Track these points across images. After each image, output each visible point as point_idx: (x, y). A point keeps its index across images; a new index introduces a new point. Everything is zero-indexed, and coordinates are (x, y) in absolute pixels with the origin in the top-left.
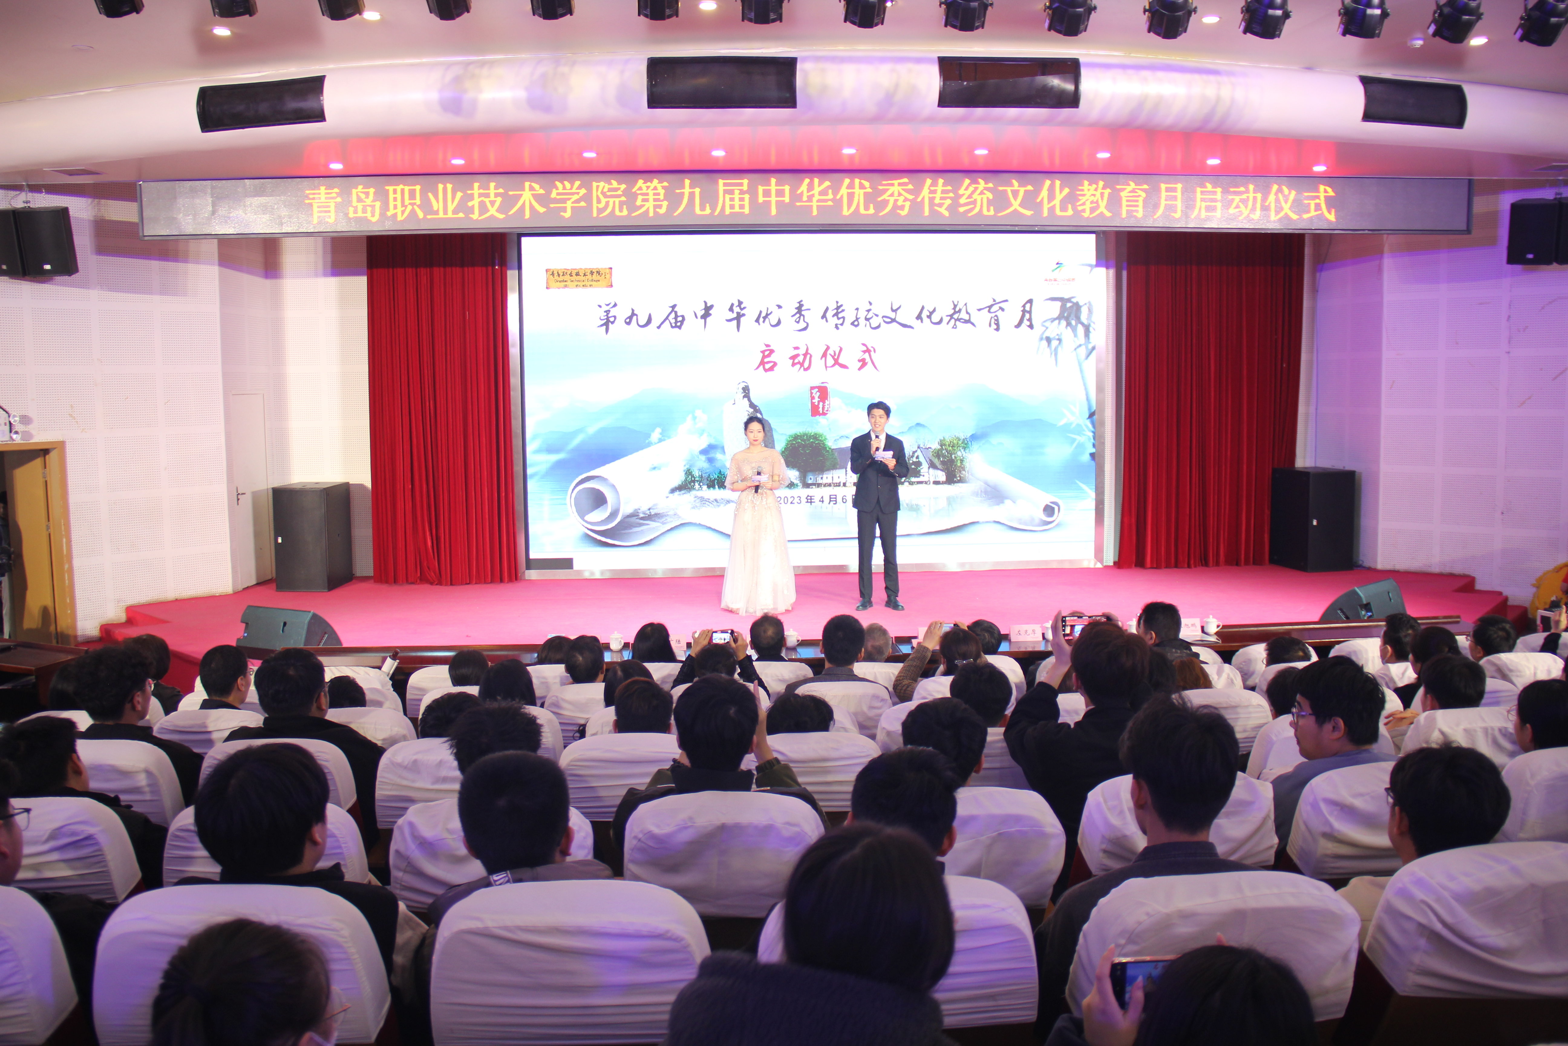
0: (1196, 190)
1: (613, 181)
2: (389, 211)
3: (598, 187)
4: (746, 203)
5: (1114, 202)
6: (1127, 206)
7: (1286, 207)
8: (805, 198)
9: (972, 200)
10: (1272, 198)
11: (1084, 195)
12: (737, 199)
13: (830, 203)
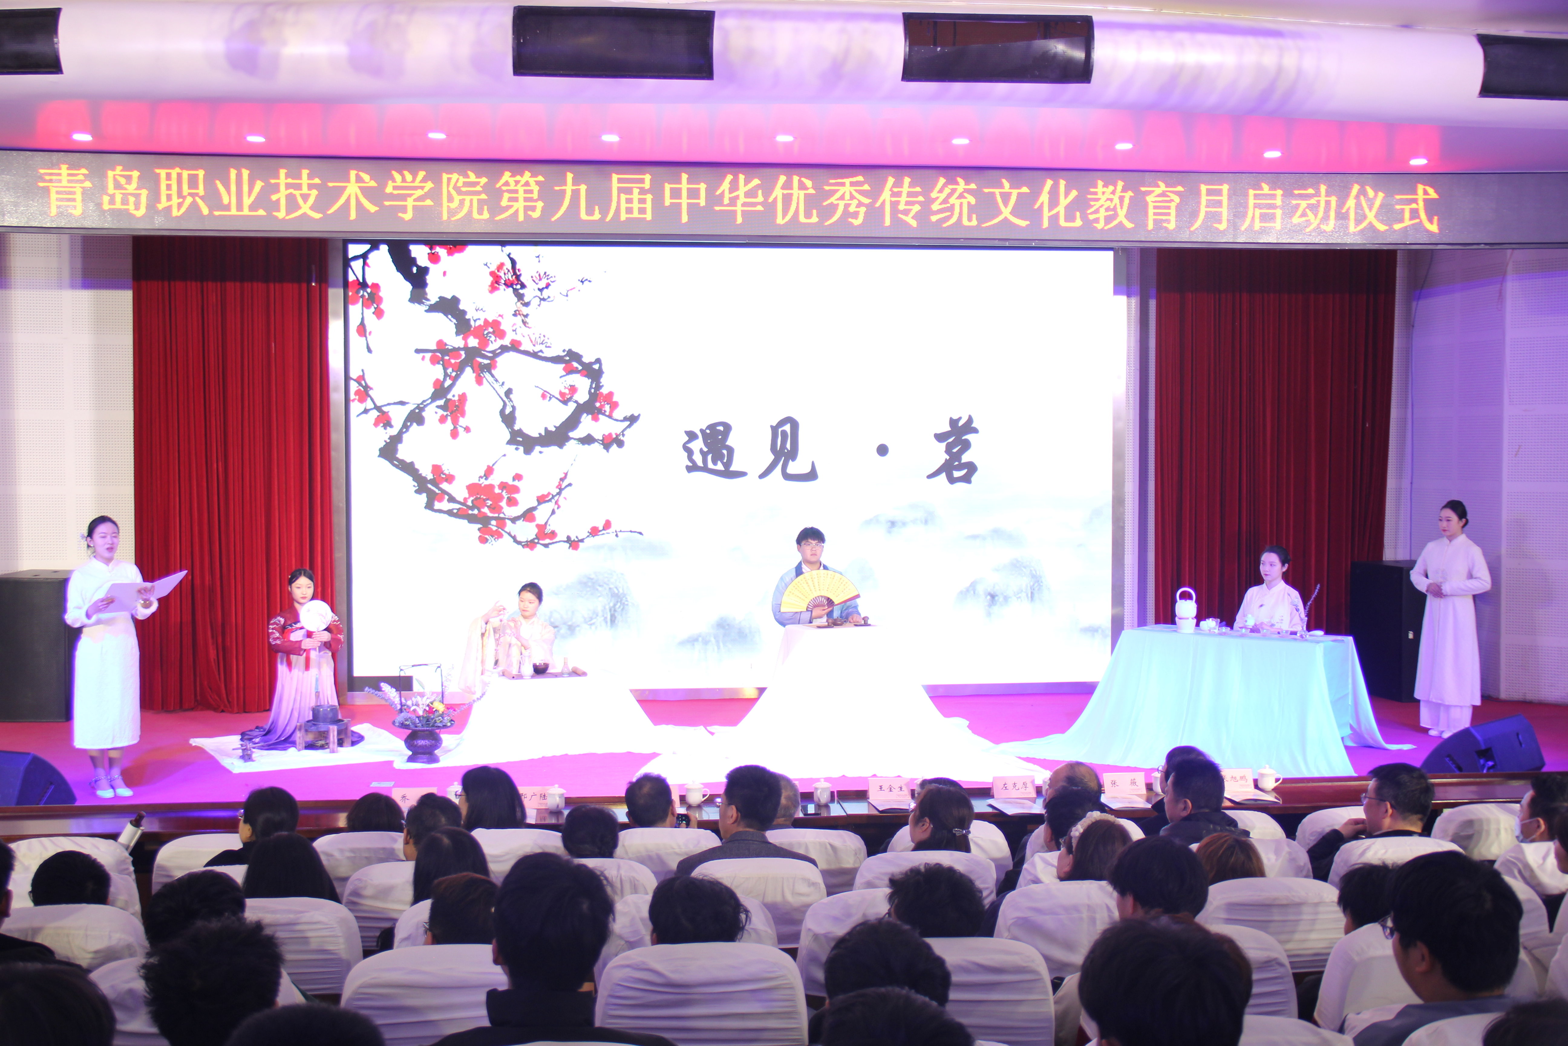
0: (1248, 193)
1: (470, 173)
2: (160, 203)
3: (449, 179)
4: (649, 206)
5: (1138, 208)
6: (1155, 214)
7: (1371, 216)
8: (726, 201)
9: (949, 205)
10: (1351, 203)
11: (1098, 200)
12: (636, 201)
13: (760, 208)
